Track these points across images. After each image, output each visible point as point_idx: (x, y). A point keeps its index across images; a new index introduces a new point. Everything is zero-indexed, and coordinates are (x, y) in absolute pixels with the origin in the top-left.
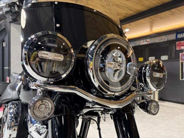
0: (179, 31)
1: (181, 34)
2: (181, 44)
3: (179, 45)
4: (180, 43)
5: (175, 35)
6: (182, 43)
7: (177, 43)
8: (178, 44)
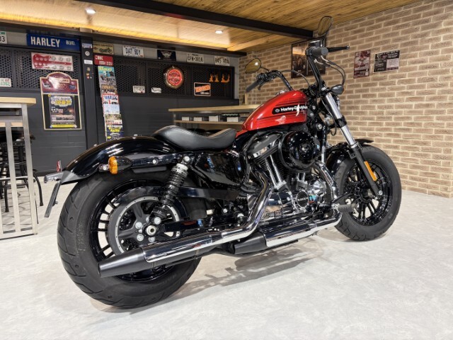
0: (31, 31)
1: (38, 38)
2: (41, 59)
3: (37, 59)
4: (39, 57)
5: (26, 34)
6: (44, 58)
7: (33, 54)
8: (34, 56)
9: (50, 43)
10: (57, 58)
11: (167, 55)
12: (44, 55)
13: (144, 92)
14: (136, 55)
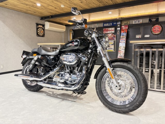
1: (106, 24)
5: (103, 24)
6: (107, 30)
8: (104, 30)
9: (109, 25)
10: (110, 29)
11: (154, 20)
12: (107, 29)
13: (141, 37)
14: (139, 23)
